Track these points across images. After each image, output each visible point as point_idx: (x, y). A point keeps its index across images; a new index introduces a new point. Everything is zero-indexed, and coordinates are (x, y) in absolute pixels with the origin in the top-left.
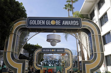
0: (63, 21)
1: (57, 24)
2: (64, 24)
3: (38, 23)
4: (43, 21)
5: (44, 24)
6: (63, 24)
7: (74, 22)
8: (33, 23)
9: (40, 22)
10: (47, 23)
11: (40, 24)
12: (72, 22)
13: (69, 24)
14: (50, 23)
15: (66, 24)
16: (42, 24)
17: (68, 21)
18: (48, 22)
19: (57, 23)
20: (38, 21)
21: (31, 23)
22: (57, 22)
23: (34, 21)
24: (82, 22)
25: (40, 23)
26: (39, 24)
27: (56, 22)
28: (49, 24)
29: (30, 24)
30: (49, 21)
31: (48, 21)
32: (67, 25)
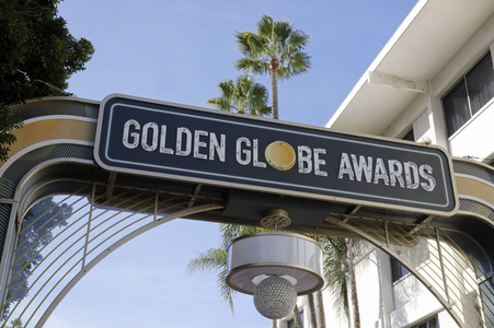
0: (345, 155)
1: (309, 170)
2: (346, 176)
3: (184, 148)
4: (213, 135)
5: (222, 159)
6: (342, 171)
7: (407, 171)
8: (150, 142)
9: (197, 139)
10: (244, 157)
11: (197, 155)
12: (396, 168)
13: (381, 181)
14: (262, 158)
15: (359, 179)
16: (212, 158)
17: (370, 159)
18: (251, 148)
19: (306, 165)
20: (184, 135)
21: (131, 140)
22: (305, 154)
23: (151, 131)
24: (453, 174)
25: (196, 149)
26: (187, 153)
27: (300, 154)
28: (257, 164)
29: (126, 143)
30: (256, 141)
31: (249, 144)
32: (369, 181)
